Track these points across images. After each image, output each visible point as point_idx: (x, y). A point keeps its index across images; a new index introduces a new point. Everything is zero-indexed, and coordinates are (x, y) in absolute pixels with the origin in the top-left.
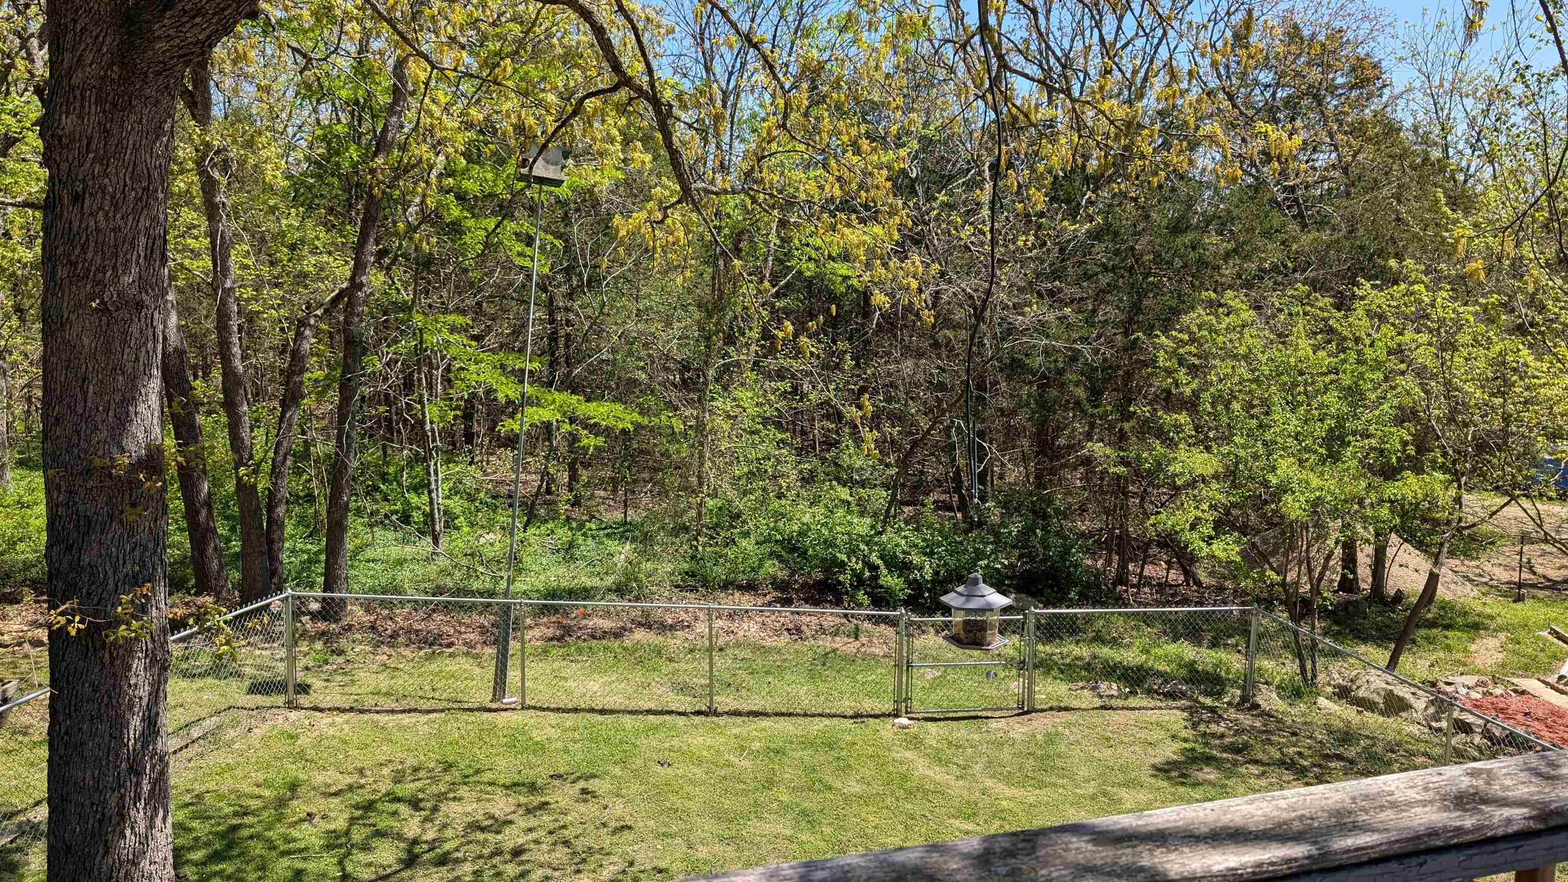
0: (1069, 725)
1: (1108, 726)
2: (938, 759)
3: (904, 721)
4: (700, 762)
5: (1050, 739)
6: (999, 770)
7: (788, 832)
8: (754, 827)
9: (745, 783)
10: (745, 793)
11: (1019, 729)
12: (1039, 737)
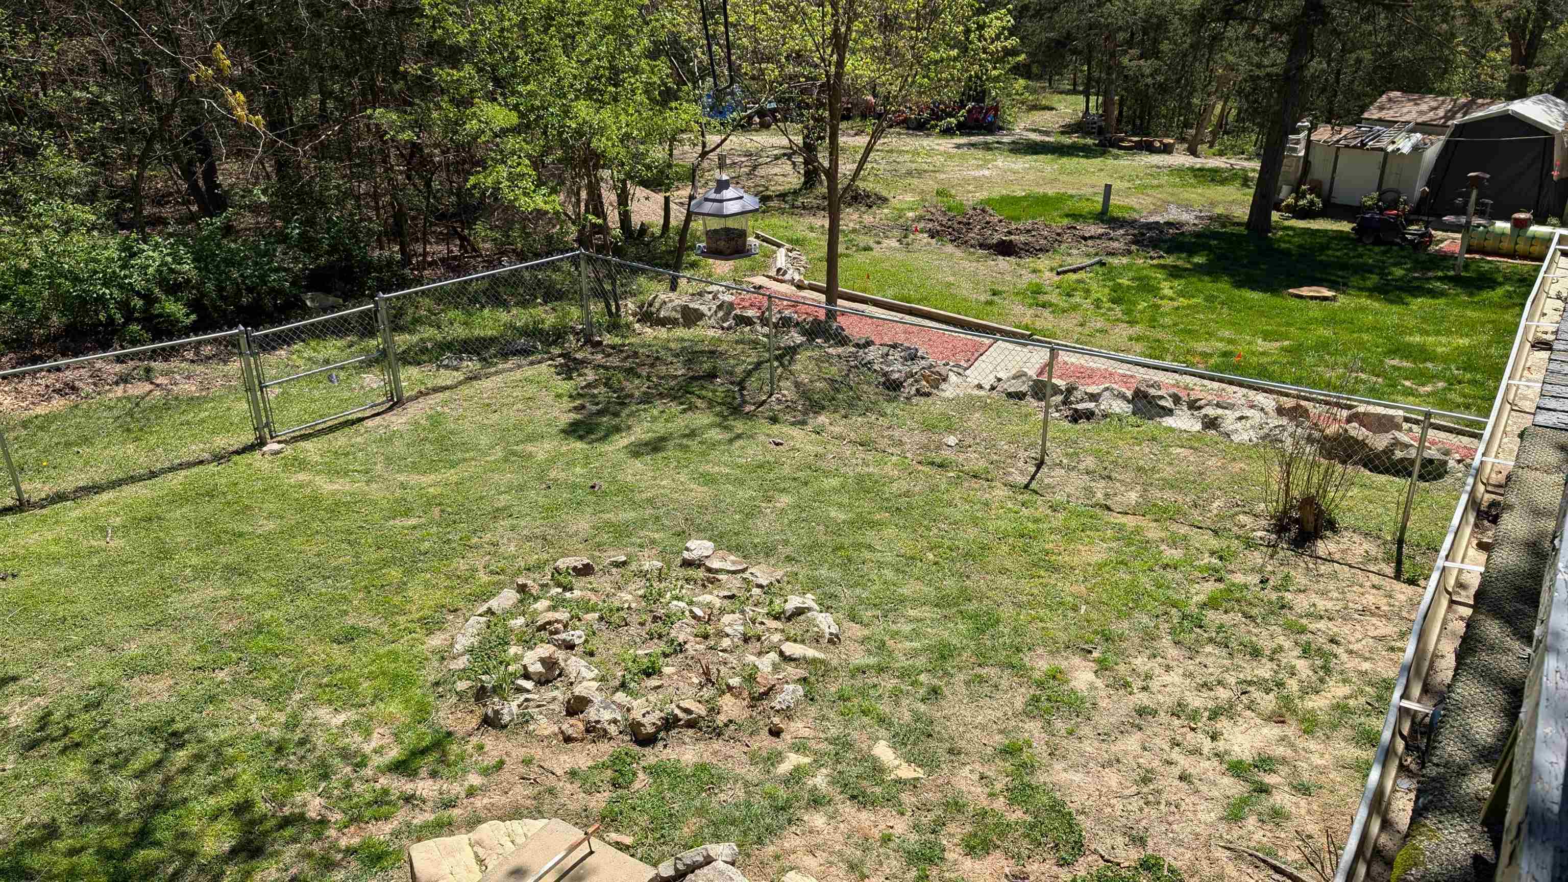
0: (445, 403)
1: (481, 392)
2: (334, 472)
3: (273, 446)
4: (56, 560)
5: (435, 420)
6: (402, 463)
7: (224, 592)
8: (177, 603)
9: (133, 563)
10: (140, 572)
11: (398, 420)
12: (423, 422)
